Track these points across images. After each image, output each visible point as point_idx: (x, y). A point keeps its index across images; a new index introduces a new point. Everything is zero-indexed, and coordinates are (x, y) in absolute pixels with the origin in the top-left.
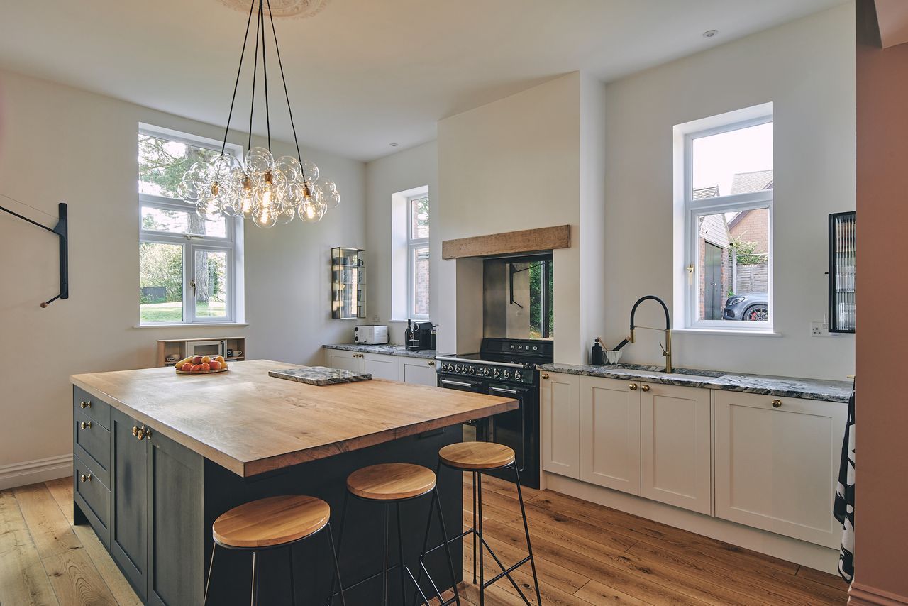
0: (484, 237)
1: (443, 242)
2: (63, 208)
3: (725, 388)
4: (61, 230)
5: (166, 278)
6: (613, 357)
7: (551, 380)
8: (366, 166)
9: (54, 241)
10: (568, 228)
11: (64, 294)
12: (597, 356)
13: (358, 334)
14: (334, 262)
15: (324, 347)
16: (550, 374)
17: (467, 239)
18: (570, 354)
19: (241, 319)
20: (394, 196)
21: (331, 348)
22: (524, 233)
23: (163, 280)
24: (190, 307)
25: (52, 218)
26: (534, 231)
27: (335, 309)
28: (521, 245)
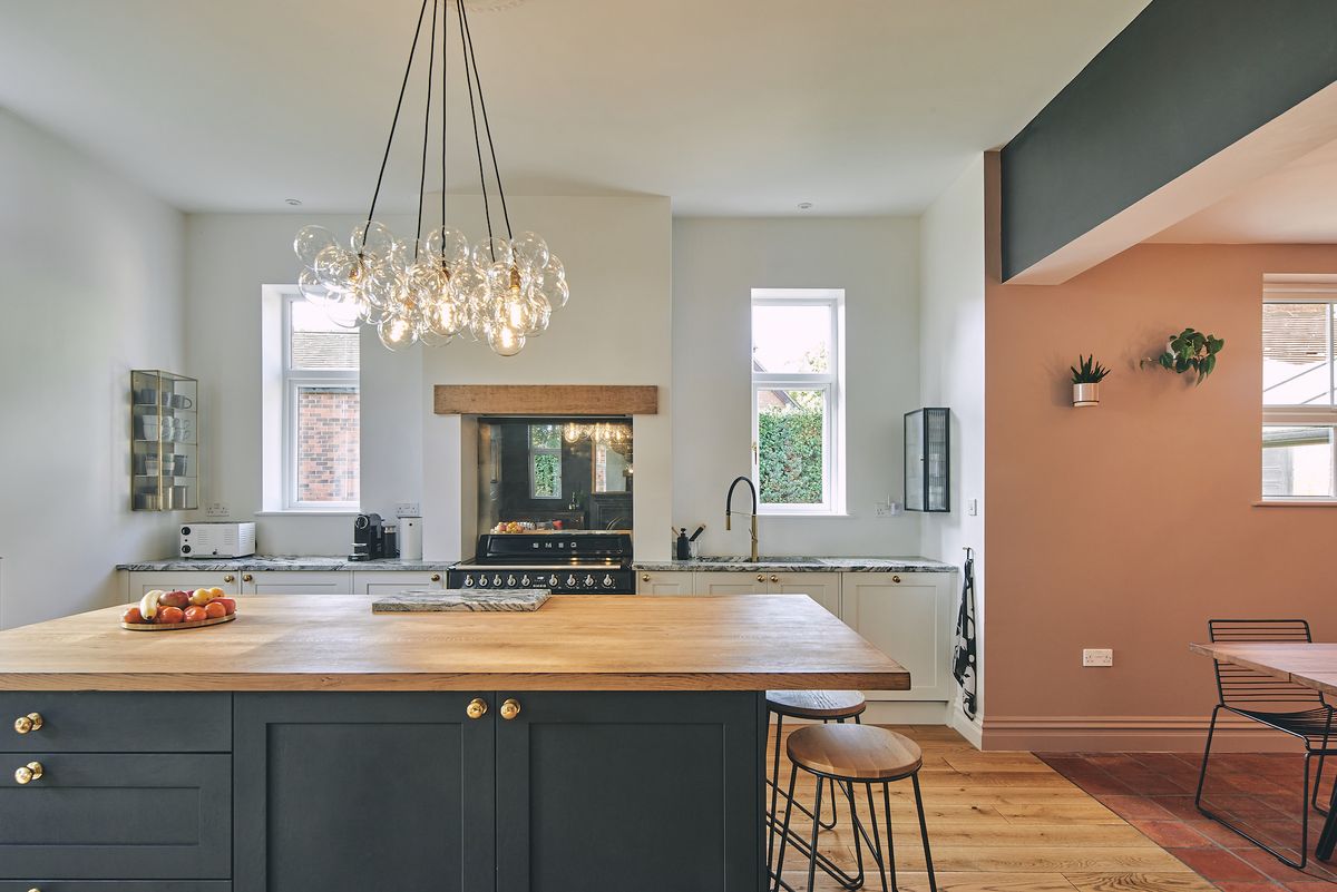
0: (519, 386)
1: (435, 386)
3: (854, 569)
7: (653, 582)
8: (187, 218)
10: (654, 389)
12: (682, 549)
13: (191, 540)
15: (119, 569)
16: (651, 575)
17: (486, 386)
20: (266, 289)
22: (591, 389)
26: (608, 388)
28: (586, 404)
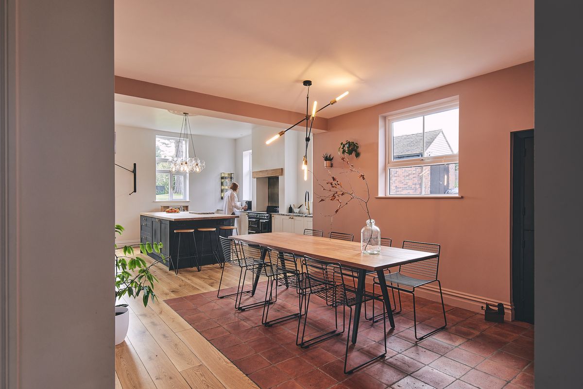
0: (263, 171)
1: (253, 172)
2: (135, 164)
4: (134, 172)
5: (164, 180)
6: (296, 210)
7: (274, 217)
8: (235, 140)
9: (133, 174)
10: (282, 169)
11: (135, 191)
12: (291, 210)
14: (222, 178)
15: (218, 210)
17: (258, 171)
18: (283, 209)
19: (188, 200)
20: (244, 152)
21: (220, 210)
22: (272, 170)
23: (164, 182)
24: (171, 196)
25: (132, 168)
26: (274, 170)
27: (222, 196)
28: (271, 174)
